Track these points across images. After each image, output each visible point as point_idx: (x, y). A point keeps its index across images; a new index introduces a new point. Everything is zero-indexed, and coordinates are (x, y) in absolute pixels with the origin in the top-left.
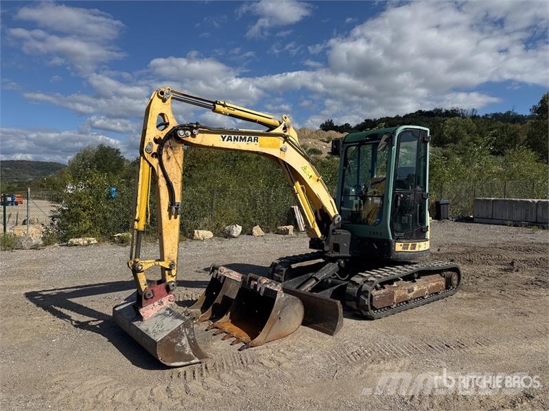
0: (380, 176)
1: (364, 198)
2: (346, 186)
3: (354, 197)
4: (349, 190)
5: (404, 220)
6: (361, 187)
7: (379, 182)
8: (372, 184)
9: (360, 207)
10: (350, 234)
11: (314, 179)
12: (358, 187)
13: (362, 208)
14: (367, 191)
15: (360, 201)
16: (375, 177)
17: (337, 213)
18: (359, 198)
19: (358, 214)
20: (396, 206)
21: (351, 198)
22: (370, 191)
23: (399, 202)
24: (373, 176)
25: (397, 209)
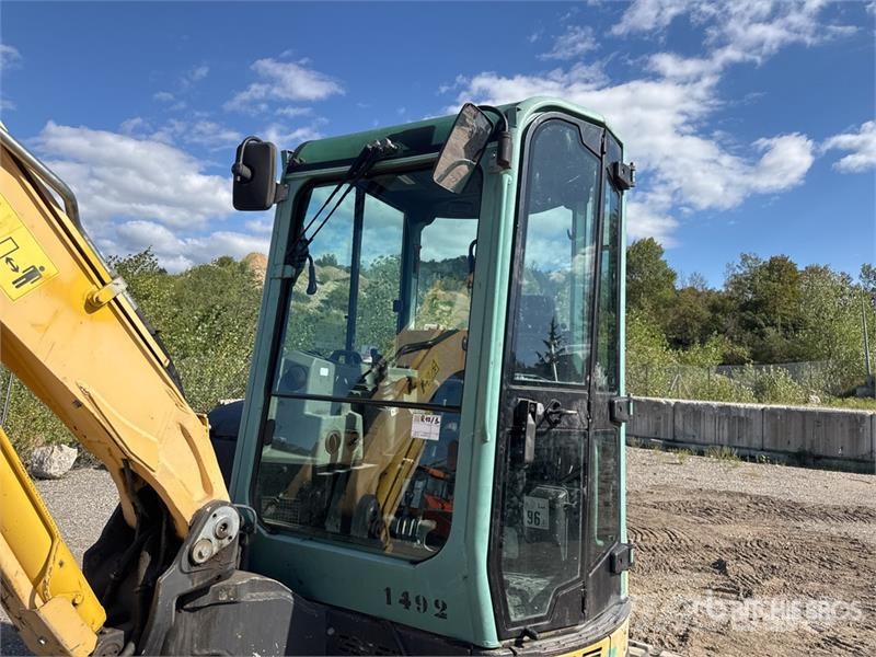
0: (427, 326)
1: (368, 407)
2: (290, 353)
3: (327, 405)
4: (306, 370)
5: (534, 517)
6: (358, 359)
7: (425, 346)
8: (400, 352)
9: (351, 444)
10: (287, 595)
11: (55, 288)
12: (346, 358)
13: (359, 449)
14: (380, 377)
15: (351, 420)
16: (412, 326)
17: (221, 492)
18: (347, 409)
19: (339, 478)
20: (517, 459)
21: (310, 408)
22: (394, 375)
23: (530, 441)
24: (403, 321)
25: (522, 474)
